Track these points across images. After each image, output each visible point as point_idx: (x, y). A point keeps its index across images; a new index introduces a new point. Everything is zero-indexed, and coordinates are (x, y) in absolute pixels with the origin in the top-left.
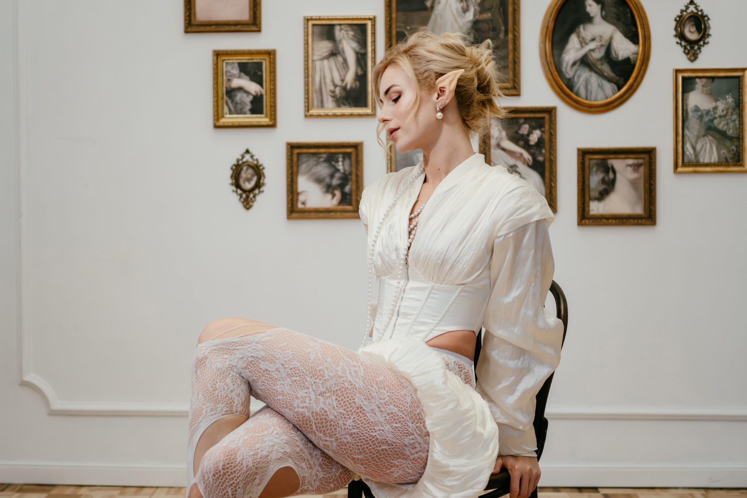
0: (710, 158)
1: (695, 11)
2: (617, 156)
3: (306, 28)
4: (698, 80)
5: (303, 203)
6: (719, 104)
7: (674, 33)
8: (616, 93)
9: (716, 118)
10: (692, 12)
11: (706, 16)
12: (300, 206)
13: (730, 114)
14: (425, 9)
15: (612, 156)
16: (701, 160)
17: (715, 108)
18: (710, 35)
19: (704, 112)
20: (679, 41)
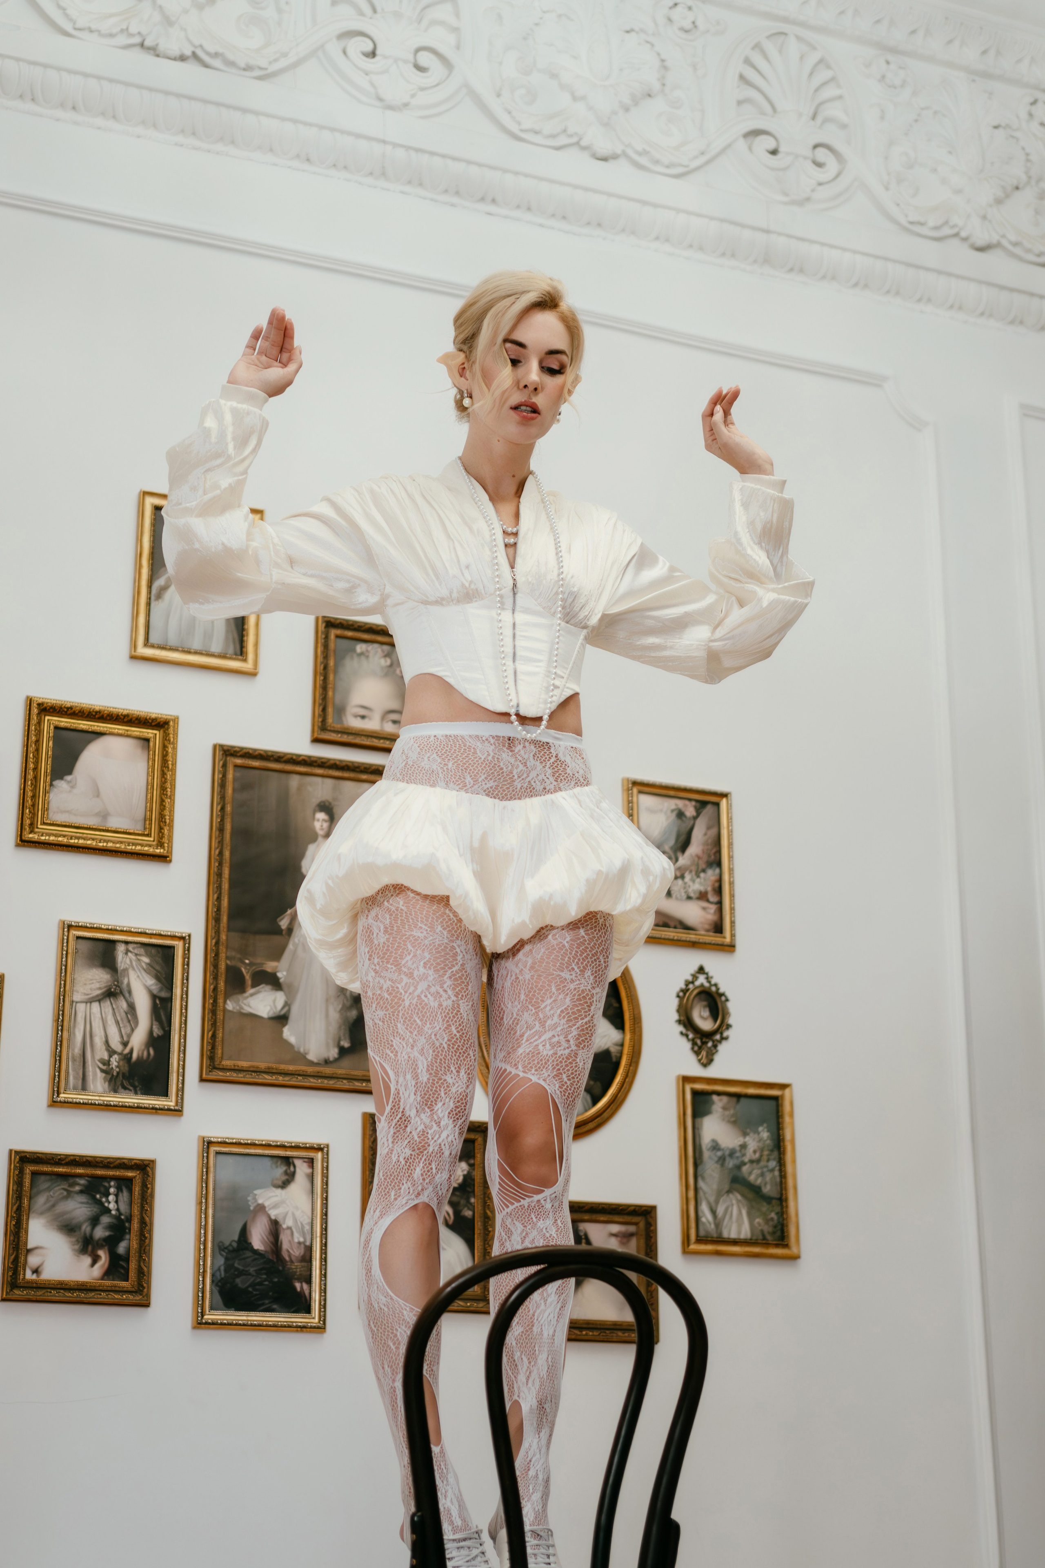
0: (739, 1232)
1: (707, 985)
2: (594, 1216)
3: (63, 943)
4: (715, 1098)
5: (36, 1271)
6: (748, 1139)
7: (676, 1017)
8: (590, 1109)
9: (744, 1164)
10: (702, 985)
11: (723, 994)
12: (29, 1275)
13: (765, 1158)
14: (278, 931)
15: (586, 1217)
16: (725, 1235)
17: (744, 1146)
18: (731, 1026)
19: (727, 1153)
20: (684, 1031)
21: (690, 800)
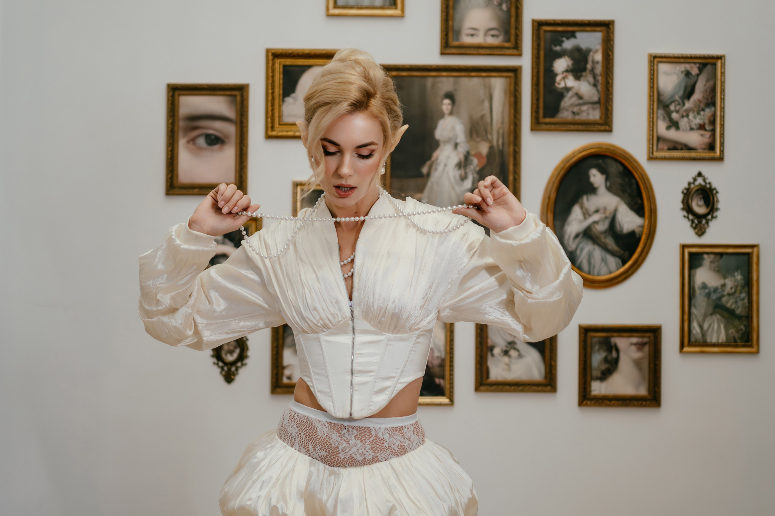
0: (718, 338)
1: (703, 183)
2: (621, 334)
3: (295, 194)
4: (705, 256)
5: (289, 378)
6: (727, 281)
7: (681, 206)
8: (621, 268)
9: (723, 296)
10: (700, 185)
11: (715, 189)
12: (285, 381)
13: (738, 291)
14: (421, 175)
15: (616, 334)
16: (709, 340)
17: (724, 286)
18: (719, 209)
19: (712, 290)
20: (686, 214)
21: (695, 63)
